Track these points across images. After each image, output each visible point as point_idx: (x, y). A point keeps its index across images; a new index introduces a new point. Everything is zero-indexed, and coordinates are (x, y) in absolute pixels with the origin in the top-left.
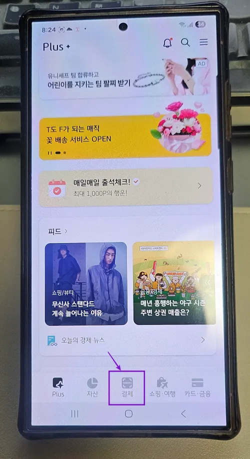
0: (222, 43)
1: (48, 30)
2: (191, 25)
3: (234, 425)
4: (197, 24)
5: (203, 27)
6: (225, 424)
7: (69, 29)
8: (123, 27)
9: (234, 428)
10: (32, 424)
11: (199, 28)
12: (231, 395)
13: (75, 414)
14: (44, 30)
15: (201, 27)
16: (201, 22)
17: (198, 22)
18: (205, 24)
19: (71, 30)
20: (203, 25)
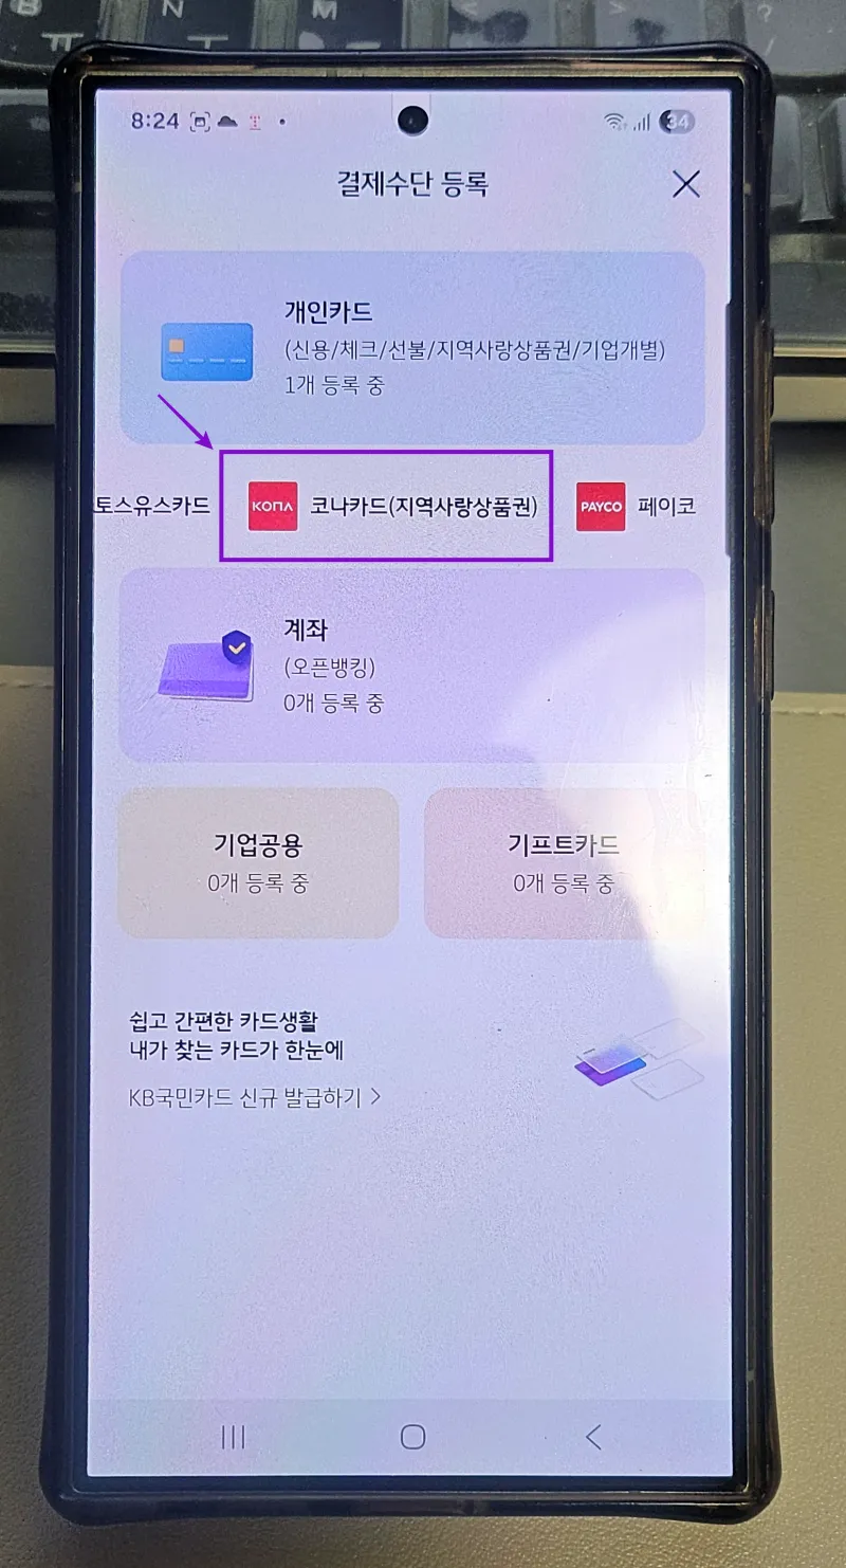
0: (747, 188)
1: (153, 121)
2: (646, 123)
3: (758, 1474)
4: (665, 120)
5: (689, 129)
6: (728, 1471)
7: (226, 121)
8: (413, 121)
9: (758, 1484)
10: (90, 1473)
11: (672, 135)
12: (750, 1376)
13: (233, 1438)
14: (137, 120)
15: (681, 130)
16: (680, 113)
17: (669, 112)
18: (692, 119)
19: (233, 123)
20: (686, 124)
